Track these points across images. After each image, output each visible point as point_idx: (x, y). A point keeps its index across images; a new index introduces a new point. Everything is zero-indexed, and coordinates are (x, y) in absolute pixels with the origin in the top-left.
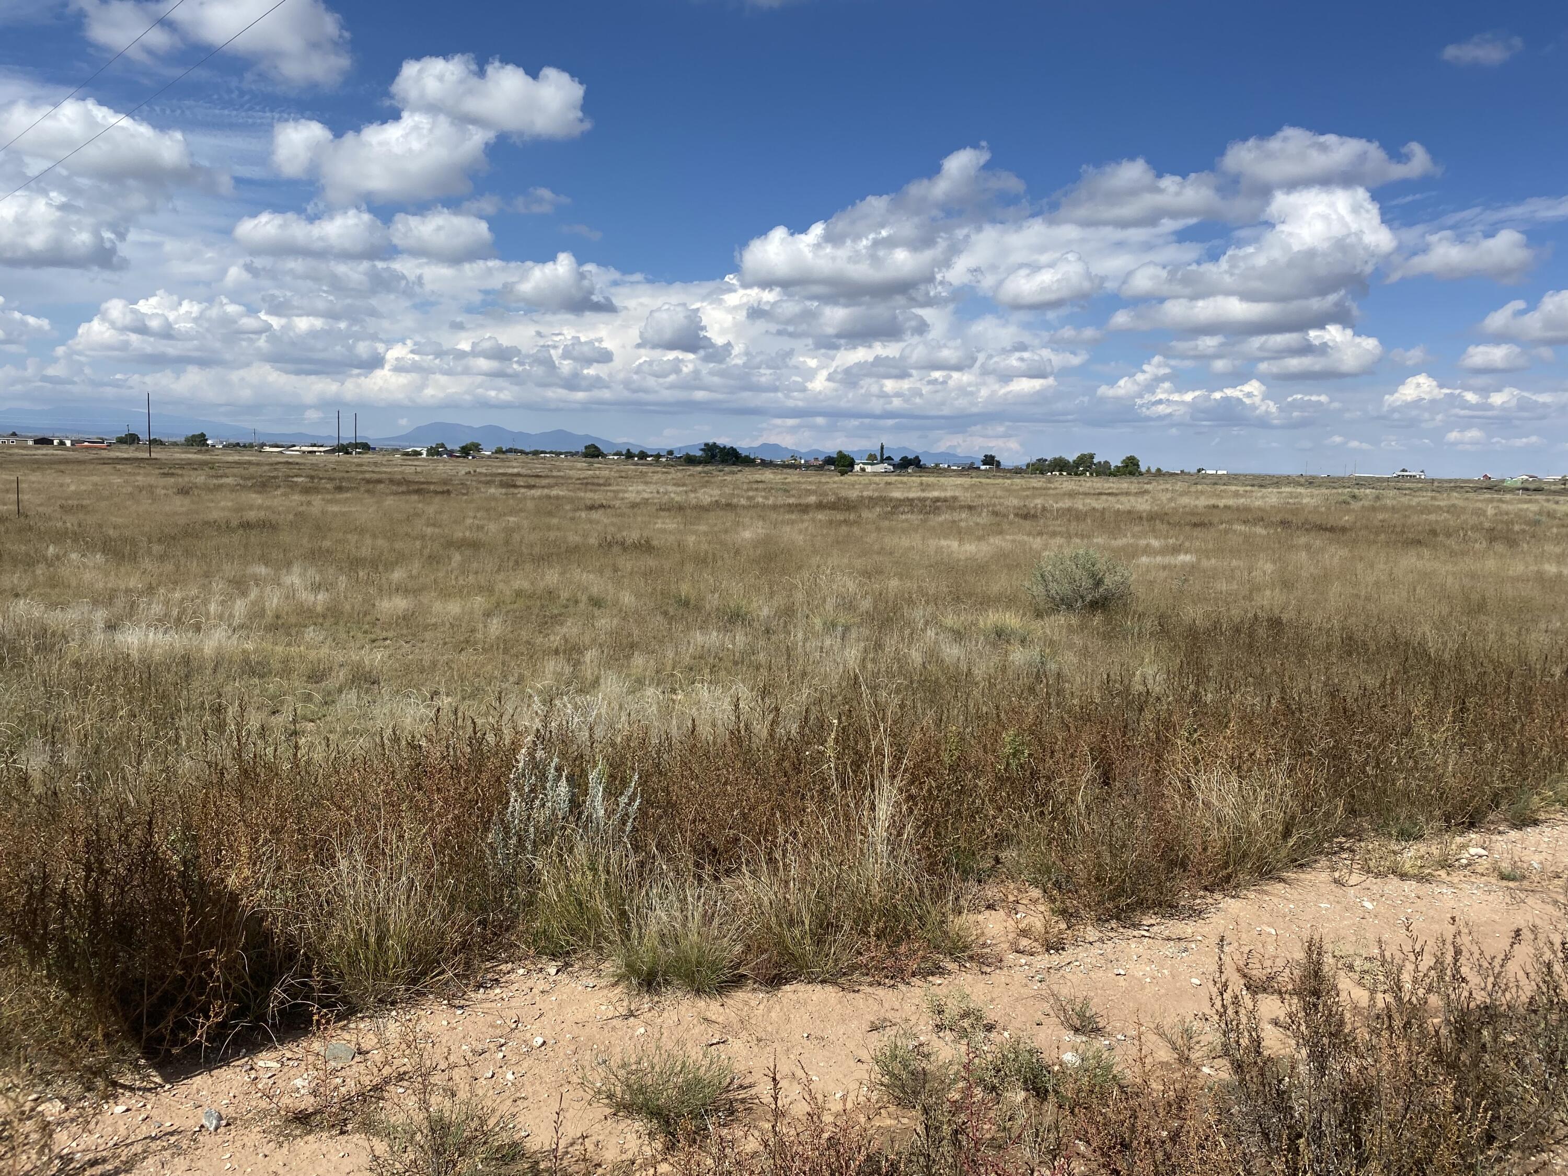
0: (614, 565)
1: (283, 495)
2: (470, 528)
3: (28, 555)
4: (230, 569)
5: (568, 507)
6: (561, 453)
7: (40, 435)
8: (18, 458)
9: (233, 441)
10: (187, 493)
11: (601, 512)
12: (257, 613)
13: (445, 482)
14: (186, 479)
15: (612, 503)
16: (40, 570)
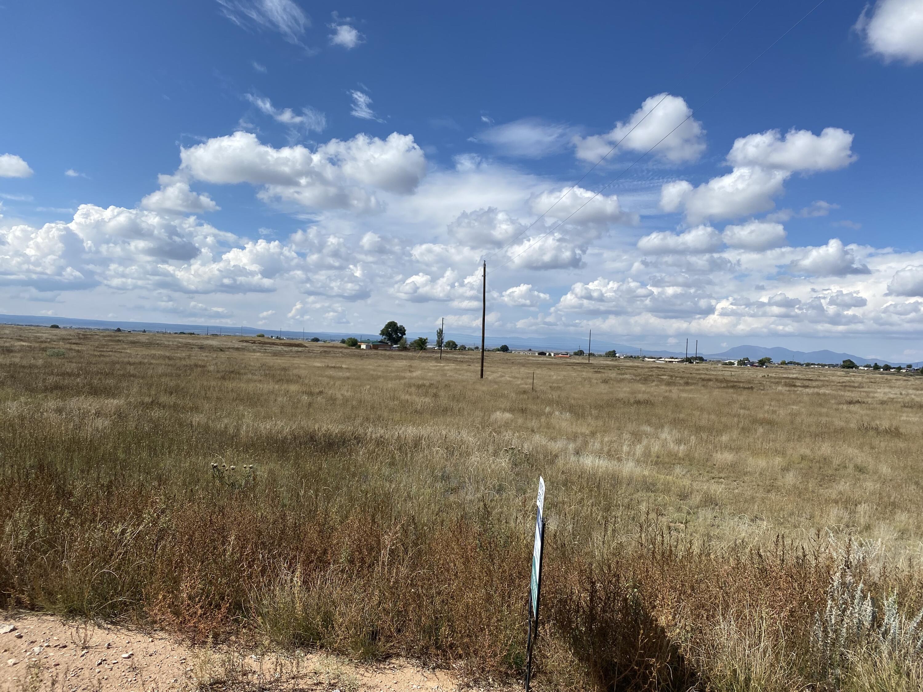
0: (871, 444)
1: (656, 385)
2: (768, 412)
3: (537, 411)
4: (631, 427)
5: (833, 401)
6: (826, 365)
7: (541, 351)
8: (531, 362)
9: (629, 355)
10: (607, 382)
11: (857, 406)
12: (647, 454)
13: (749, 382)
14: (606, 375)
15: (865, 400)
16: (543, 419)
